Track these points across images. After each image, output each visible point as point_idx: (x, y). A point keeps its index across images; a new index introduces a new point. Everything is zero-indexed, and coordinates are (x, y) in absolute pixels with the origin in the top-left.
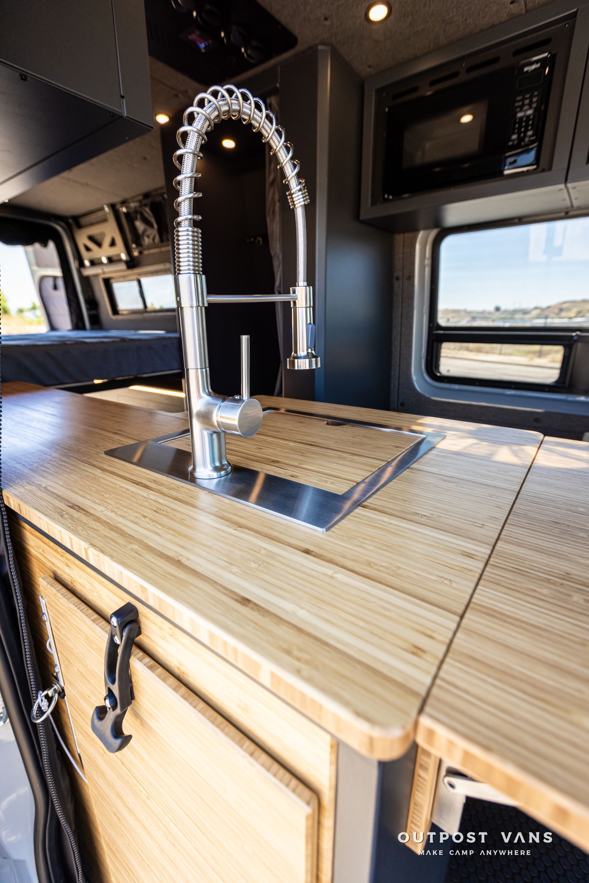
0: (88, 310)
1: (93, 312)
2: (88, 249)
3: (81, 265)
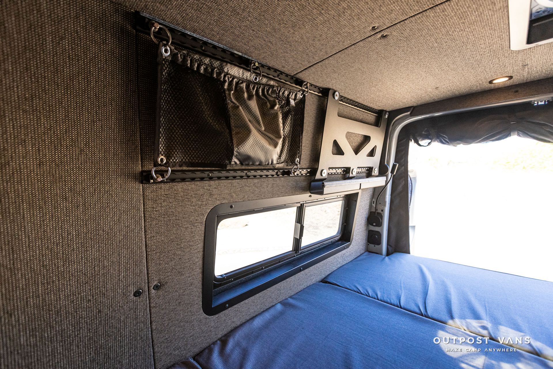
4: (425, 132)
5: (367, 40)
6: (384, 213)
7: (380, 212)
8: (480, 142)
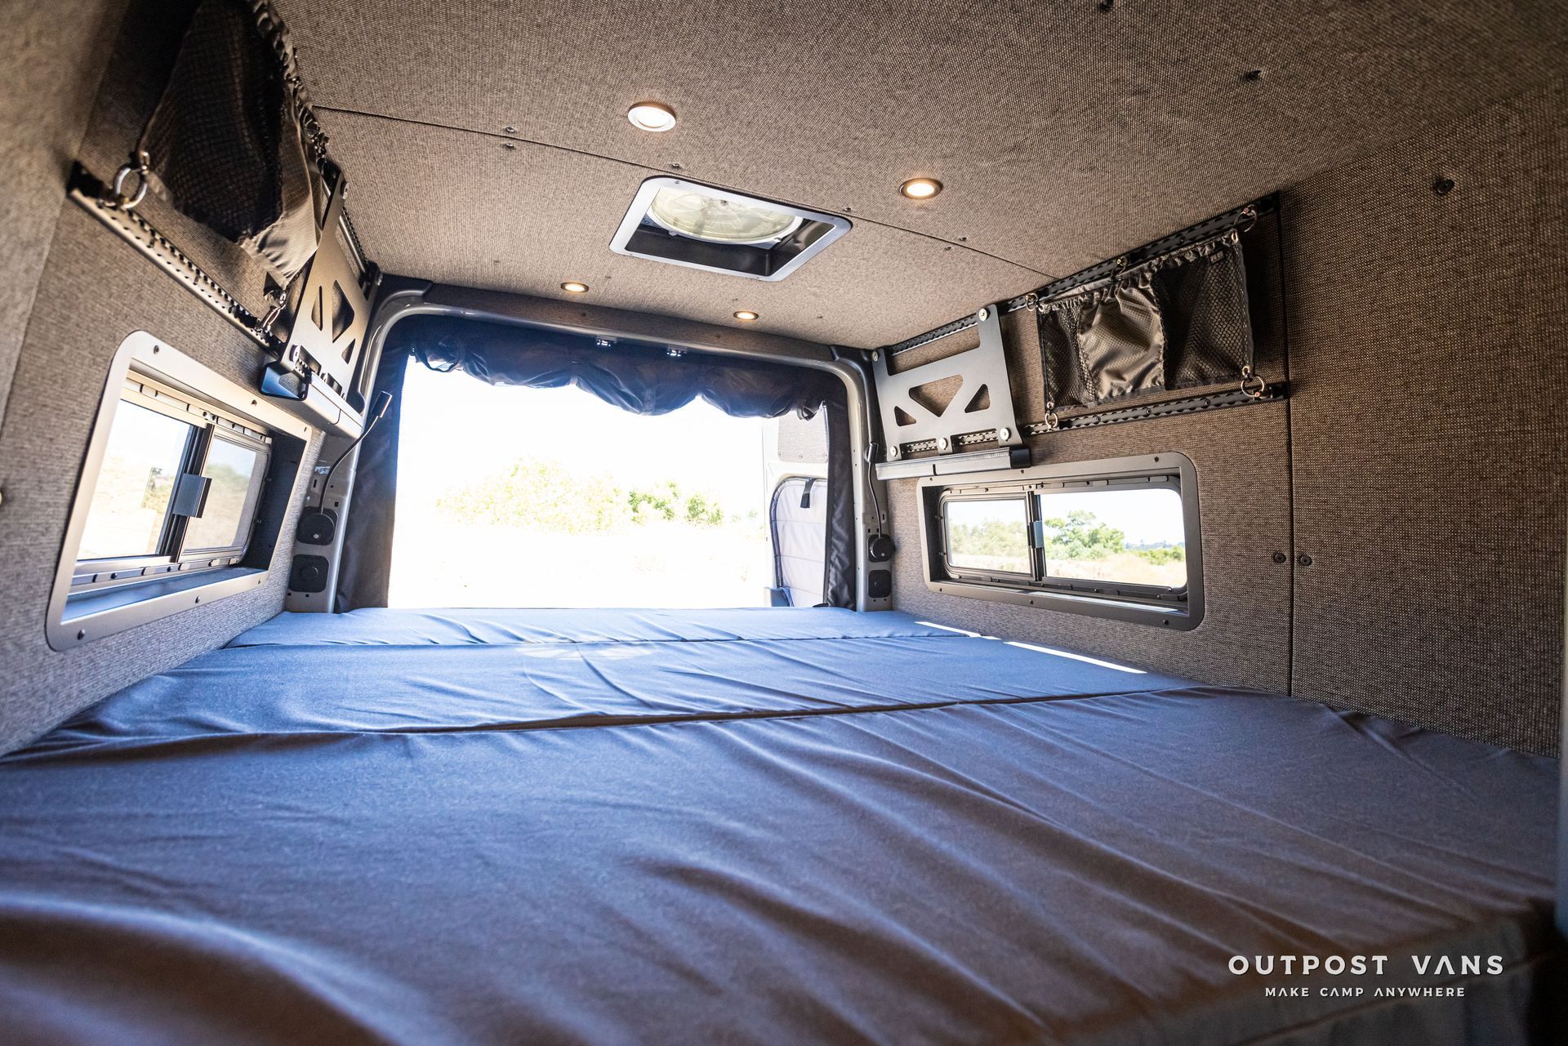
0: (870, 559)
1: (880, 566)
2: (902, 418)
3: (879, 455)
4: (444, 342)
5: (486, 137)
6: (340, 512)
7: (332, 507)
8: (525, 384)
